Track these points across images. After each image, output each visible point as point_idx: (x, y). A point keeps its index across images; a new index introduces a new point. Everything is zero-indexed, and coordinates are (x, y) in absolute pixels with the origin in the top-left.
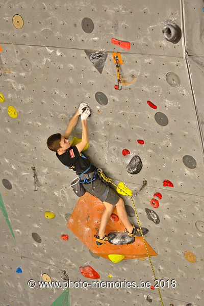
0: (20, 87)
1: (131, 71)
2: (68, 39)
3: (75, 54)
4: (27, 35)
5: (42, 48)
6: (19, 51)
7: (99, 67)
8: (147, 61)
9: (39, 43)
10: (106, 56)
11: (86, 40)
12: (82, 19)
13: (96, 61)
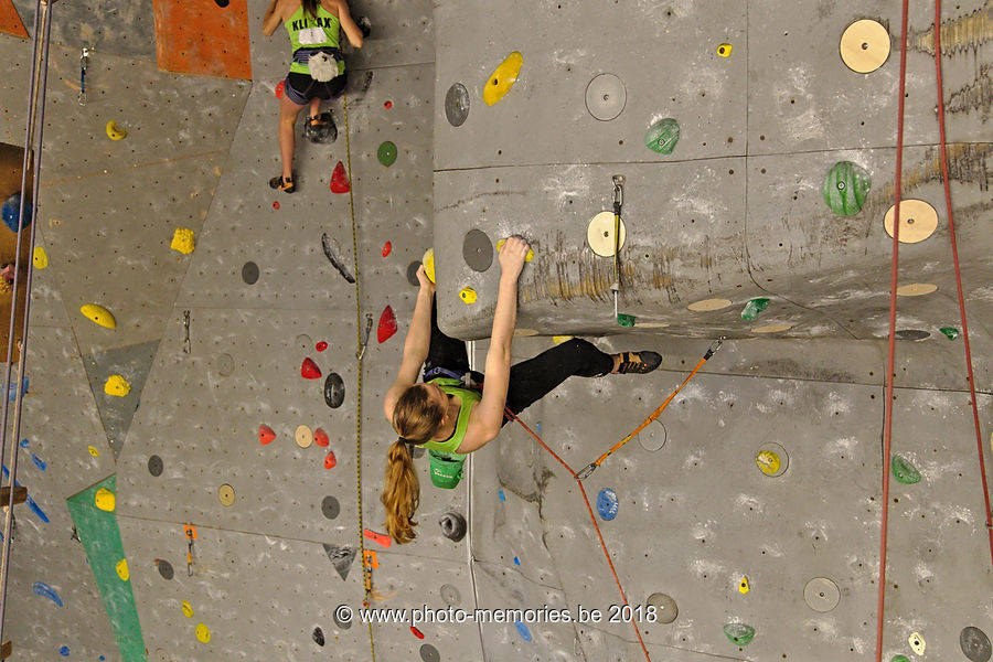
0: (219, 595)
1: (389, 580)
2: (300, 526)
3: (307, 549)
4: (239, 516)
5: (259, 538)
6: (224, 541)
7: (343, 571)
8: (414, 565)
9: (256, 529)
10: (355, 554)
11: (325, 530)
12: (323, 497)
13: (338, 561)
